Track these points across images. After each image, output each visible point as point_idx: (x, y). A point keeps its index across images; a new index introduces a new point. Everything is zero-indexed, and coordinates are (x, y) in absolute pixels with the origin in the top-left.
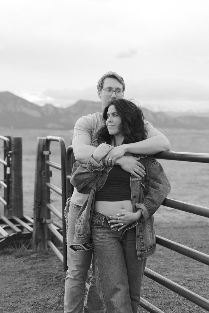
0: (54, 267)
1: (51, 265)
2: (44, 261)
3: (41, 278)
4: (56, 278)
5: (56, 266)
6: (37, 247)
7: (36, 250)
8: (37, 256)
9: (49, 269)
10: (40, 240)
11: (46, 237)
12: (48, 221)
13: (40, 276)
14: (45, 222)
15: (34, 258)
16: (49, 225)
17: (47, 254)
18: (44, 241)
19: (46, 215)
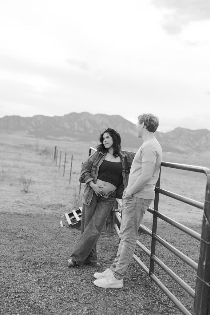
0: (115, 241)
1: (114, 240)
2: (109, 236)
3: (104, 246)
4: (114, 247)
5: (117, 240)
6: (107, 228)
7: (106, 229)
8: (106, 233)
9: (112, 242)
10: (109, 223)
11: (114, 221)
12: (116, 210)
13: (104, 245)
14: (114, 210)
15: (103, 234)
16: (116, 212)
17: (112, 233)
18: (112, 224)
19: (115, 206)
